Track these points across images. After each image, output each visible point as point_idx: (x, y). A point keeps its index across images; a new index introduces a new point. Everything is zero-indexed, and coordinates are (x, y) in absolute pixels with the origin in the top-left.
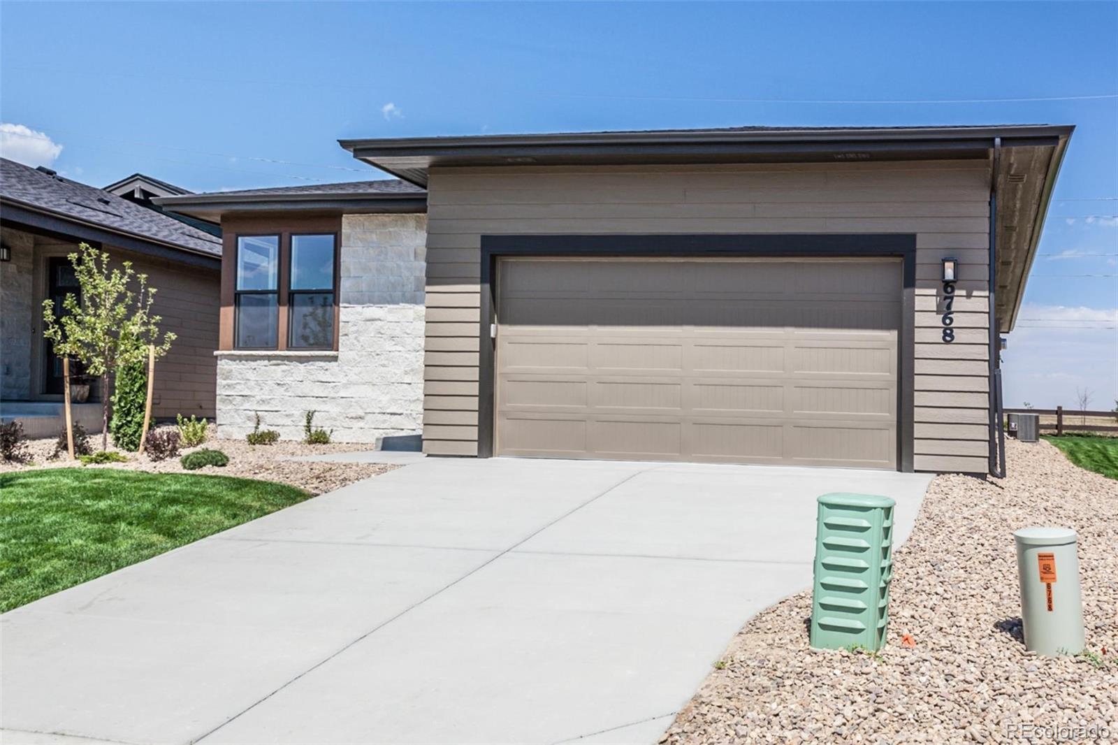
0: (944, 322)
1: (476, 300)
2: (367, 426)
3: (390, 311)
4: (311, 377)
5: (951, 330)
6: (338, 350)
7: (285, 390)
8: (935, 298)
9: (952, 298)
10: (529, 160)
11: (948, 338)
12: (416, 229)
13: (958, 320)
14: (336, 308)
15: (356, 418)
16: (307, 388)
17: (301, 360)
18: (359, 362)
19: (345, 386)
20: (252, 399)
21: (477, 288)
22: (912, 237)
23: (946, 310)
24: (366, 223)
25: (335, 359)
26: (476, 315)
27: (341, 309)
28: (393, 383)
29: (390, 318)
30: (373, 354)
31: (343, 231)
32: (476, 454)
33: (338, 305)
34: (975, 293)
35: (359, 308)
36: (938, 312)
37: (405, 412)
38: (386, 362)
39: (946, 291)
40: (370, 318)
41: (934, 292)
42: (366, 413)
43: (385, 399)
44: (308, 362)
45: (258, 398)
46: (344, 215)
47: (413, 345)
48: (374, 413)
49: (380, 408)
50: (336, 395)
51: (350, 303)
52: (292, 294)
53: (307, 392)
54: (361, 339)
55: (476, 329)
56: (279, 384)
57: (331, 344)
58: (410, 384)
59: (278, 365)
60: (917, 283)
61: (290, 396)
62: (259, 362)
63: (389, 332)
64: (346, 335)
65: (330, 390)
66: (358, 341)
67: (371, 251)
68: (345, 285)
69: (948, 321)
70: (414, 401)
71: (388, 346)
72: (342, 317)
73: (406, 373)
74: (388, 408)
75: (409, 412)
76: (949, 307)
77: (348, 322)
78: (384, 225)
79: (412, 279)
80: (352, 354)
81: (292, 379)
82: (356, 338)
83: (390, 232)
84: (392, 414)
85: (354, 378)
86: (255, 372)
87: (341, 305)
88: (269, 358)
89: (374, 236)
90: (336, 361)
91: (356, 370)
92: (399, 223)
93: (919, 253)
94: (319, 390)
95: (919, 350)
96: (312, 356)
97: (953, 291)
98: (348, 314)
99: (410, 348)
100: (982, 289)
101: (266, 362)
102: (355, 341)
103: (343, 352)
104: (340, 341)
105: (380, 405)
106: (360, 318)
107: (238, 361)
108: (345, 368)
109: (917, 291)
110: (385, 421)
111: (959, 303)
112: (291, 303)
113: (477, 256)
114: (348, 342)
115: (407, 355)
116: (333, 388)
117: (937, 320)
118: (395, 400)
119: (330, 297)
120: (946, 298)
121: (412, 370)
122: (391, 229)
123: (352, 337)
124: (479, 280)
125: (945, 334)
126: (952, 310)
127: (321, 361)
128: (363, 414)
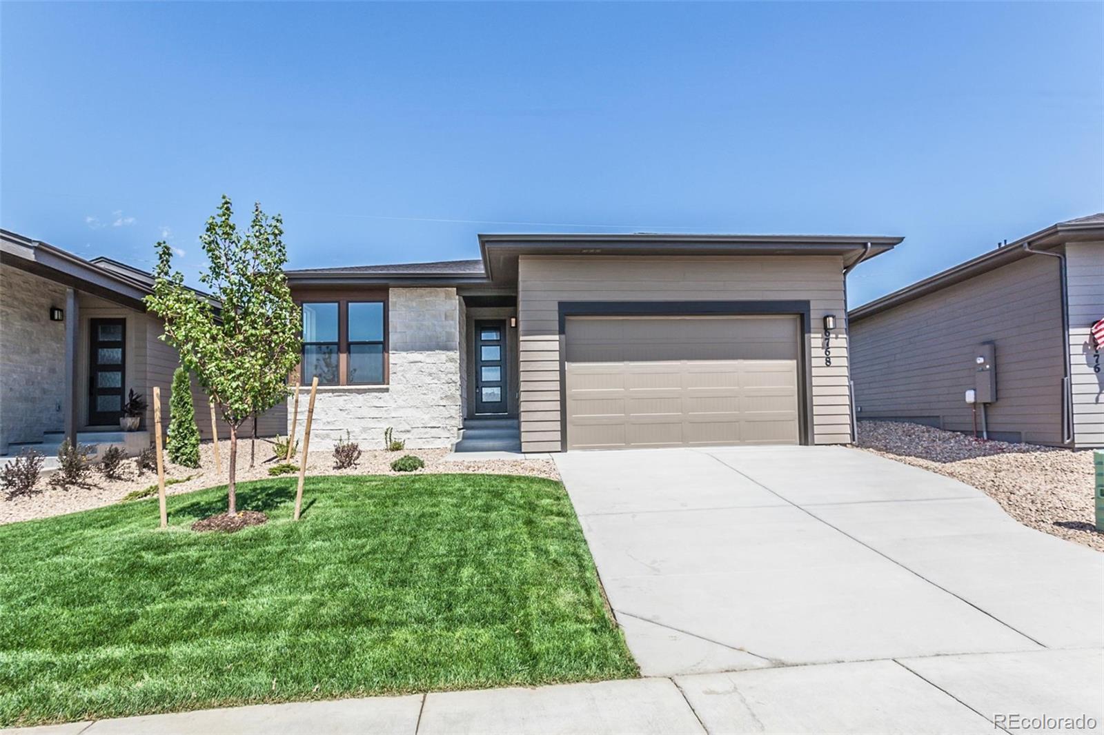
0: (826, 354)
1: (556, 346)
2: (412, 437)
3: (429, 356)
4: (368, 404)
5: (829, 358)
6: (388, 384)
7: (347, 414)
8: (820, 339)
9: (828, 339)
10: (598, 251)
11: (828, 364)
12: (446, 299)
13: (833, 352)
14: (386, 354)
15: (405, 431)
16: (365, 412)
17: (359, 392)
18: (406, 392)
19: (395, 409)
20: (319, 421)
21: (557, 337)
22: (807, 303)
23: (827, 347)
24: (408, 294)
25: (387, 390)
26: (556, 356)
27: (390, 355)
28: (432, 406)
29: (428, 360)
30: (417, 386)
31: (390, 300)
32: (560, 450)
33: (388, 353)
34: (840, 336)
35: (404, 354)
36: (823, 348)
37: (441, 426)
38: (425, 392)
39: (826, 335)
40: (412, 361)
41: (820, 335)
42: (412, 428)
43: (426, 417)
44: (365, 393)
45: (325, 421)
46: (390, 289)
47: (446, 379)
48: (418, 428)
49: (423, 424)
50: (388, 416)
51: (396, 350)
52: (349, 344)
53: (365, 415)
54: (407, 376)
55: (556, 366)
56: (341, 410)
57: (384, 379)
58: (444, 406)
59: (341, 396)
60: (812, 330)
61: (351, 418)
62: (324, 394)
63: (427, 371)
64: (395, 373)
65: (384, 412)
66: (405, 377)
67: (412, 314)
68: (393, 338)
69: (828, 353)
70: (449, 418)
71: (428, 380)
72: (391, 361)
73: (442, 399)
74: (429, 423)
75: (445, 426)
76: (828, 345)
77: (396, 364)
78: (422, 296)
79: (444, 332)
80: (400, 387)
81: (352, 406)
82: (402, 375)
83: (426, 301)
84: (431, 427)
85: (401, 402)
86: (321, 401)
87: (390, 352)
88: (333, 391)
89: (414, 304)
90: (388, 392)
91: (403, 397)
92: (433, 294)
93: (812, 312)
94: (375, 413)
95: (815, 372)
96: (369, 389)
97: (829, 334)
98: (396, 359)
99: (444, 381)
100: (843, 334)
101: (330, 394)
102: (402, 378)
103: (392, 385)
104: (390, 378)
105: (423, 422)
106: (405, 361)
107: (306, 394)
108: (395, 396)
109: (812, 335)
110: (427, 433)
111: (833, 342)
112: (349, 351)
113: (555, 316)
114: (396, 378)
115: (442, 386)
116: (386, 411)
117: (822, 352)
118: (434, 418)
119: (384, 346)
120: (826, 339)
121: (446, 396)
122: (427, 299)
123: (399, 374)
124: (558, 332)
125: (827, 361)
126: (830, 346)
127: (376, 392)
128: (410, 429)
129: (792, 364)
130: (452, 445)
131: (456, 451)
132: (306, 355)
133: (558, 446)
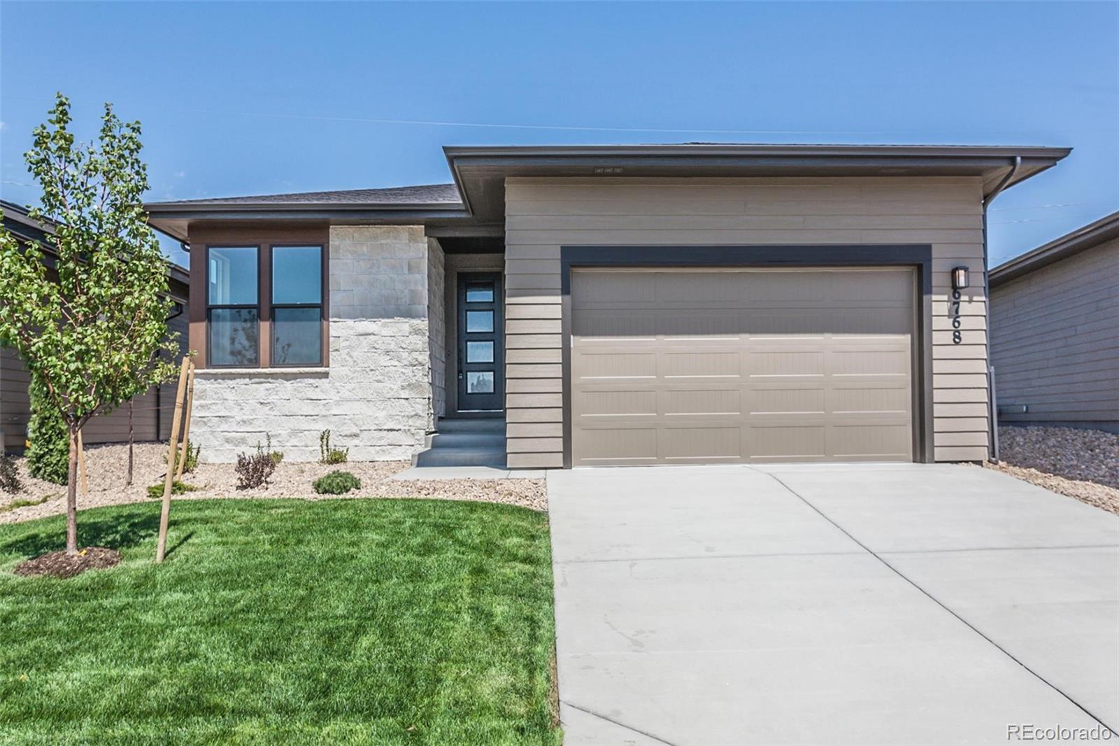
0: (954, 326)
1: (557, 312)
2: (361, 444)
3: (385, 325)
4: (299, 396)
5: (958, 332)
6: (328, 367)
7: (270, 409)
8: (946, 303)
9: (958, 303)
10: (618, 171)
11: (957, 340)
12: (410, 241)
13: (965, 323)
14: (325, 323)
15: (351, 436)
16: (296, 406)
17: (287, 377)
18: (352, 378)
19: (338, 403)
20: (231, 420)
21: (558, 299)
22: (927, 248)
23: (955, 315)
24: (356, 235)
25: (326, 375)
26: (557, 327)
27: (331, 323)
28: (389, 399)
29: (385, 332)
30: (368, 370)
31: (331, 243)
32: (562, 466)
33: (328, 320)
34: (975, 298)
35: (350, 322)
36: (949, 316)
37: (403, 428)
38: (380, 378)
39: (954, 297)
40: (362, 332)
41: (945, 298)
42: (361, 430)
43: (381, 415)
44: (296, 379)
45: (239, 419)
46: (331, 227)
47: (410, 359)
48: (370, 430)
49: (377, 425)
50: (328, 413)
51: (340, 318)
52: (273, 308)
53: (295, 410)
54: (355, 354)
55: (557, 341)
56: (262, 403)
57: (322, 360)
58: (407, 399)
59: (262, 383)
60: (934, 289)
61: (276, 416)
62: (238, 380)
63: (383, 347)
64: (337, 350)
65: (321, 407)
66: (351, 357)
67: (362, 263)
68: (335, 299)
69: (956, 324)
70: (412, 417)
71: (384, 360)
72: (332, 332)
73: (403, 388)
74: (384, 424)
75: (407, 428)
76: (957, 312)
77: (339, 337)
78: (375, 237)
79: (406, 292)
80: (344, 371)
81: (276, 397)
82: (348, 354)
83: (382, 244)
84: (388, 430)
85: (345, 393)
86: (233, 391)
87: (331, 320)
88: (250, 376)
89: (365, 249)
90: (327, 378)
91: (349, 386)
92: (391, 234)
93: (934, 262)
94: (308, 408)
95: (936, 353)
96: (301, 373)
97: (959, 297)
98: (338, 329)
99: (407, 363)
100: (979, 295)
101: (247, 380)
102: (348, 358)
103: (334, 368)
104: (331, 357)
105: (377, 422)
106: (352, 332)
107: (213, 380)
108: (337, 384)
109: (934, 297)
110: (381, 438)
111: (964, 308)
112: (272, 318)
113: (557, 268)
114: (339, 358)
115: (403, 370)
116: (324, 405)
117: (948, 323)
118: (391, 416)
119: (321, 310)
120: (954, 303)
121: (409, 385)
122: (382, 241)
123: (343, 352)
124: (560, 292)
125: (955, 336)
126: (960, 314)
127: (311, 378)
128: (358, 432)
129: (906, 339)
130: (413, 456)
131: (419, 465)
132: (214, 324)
133: (558, 460)
